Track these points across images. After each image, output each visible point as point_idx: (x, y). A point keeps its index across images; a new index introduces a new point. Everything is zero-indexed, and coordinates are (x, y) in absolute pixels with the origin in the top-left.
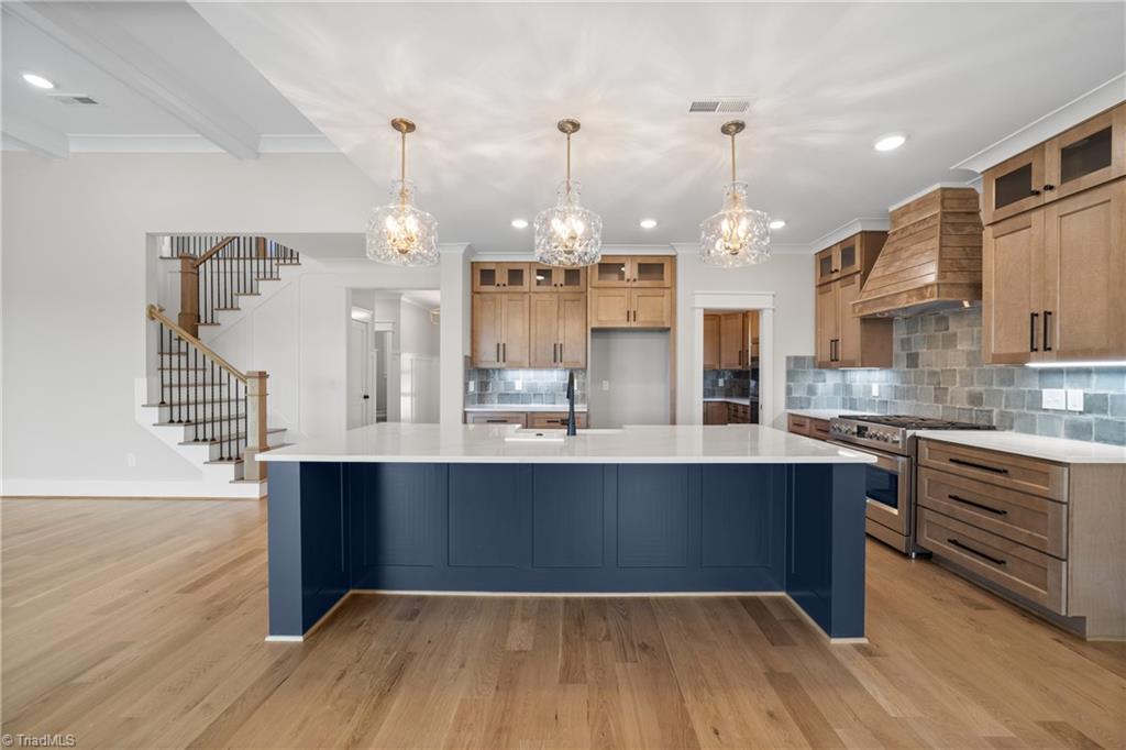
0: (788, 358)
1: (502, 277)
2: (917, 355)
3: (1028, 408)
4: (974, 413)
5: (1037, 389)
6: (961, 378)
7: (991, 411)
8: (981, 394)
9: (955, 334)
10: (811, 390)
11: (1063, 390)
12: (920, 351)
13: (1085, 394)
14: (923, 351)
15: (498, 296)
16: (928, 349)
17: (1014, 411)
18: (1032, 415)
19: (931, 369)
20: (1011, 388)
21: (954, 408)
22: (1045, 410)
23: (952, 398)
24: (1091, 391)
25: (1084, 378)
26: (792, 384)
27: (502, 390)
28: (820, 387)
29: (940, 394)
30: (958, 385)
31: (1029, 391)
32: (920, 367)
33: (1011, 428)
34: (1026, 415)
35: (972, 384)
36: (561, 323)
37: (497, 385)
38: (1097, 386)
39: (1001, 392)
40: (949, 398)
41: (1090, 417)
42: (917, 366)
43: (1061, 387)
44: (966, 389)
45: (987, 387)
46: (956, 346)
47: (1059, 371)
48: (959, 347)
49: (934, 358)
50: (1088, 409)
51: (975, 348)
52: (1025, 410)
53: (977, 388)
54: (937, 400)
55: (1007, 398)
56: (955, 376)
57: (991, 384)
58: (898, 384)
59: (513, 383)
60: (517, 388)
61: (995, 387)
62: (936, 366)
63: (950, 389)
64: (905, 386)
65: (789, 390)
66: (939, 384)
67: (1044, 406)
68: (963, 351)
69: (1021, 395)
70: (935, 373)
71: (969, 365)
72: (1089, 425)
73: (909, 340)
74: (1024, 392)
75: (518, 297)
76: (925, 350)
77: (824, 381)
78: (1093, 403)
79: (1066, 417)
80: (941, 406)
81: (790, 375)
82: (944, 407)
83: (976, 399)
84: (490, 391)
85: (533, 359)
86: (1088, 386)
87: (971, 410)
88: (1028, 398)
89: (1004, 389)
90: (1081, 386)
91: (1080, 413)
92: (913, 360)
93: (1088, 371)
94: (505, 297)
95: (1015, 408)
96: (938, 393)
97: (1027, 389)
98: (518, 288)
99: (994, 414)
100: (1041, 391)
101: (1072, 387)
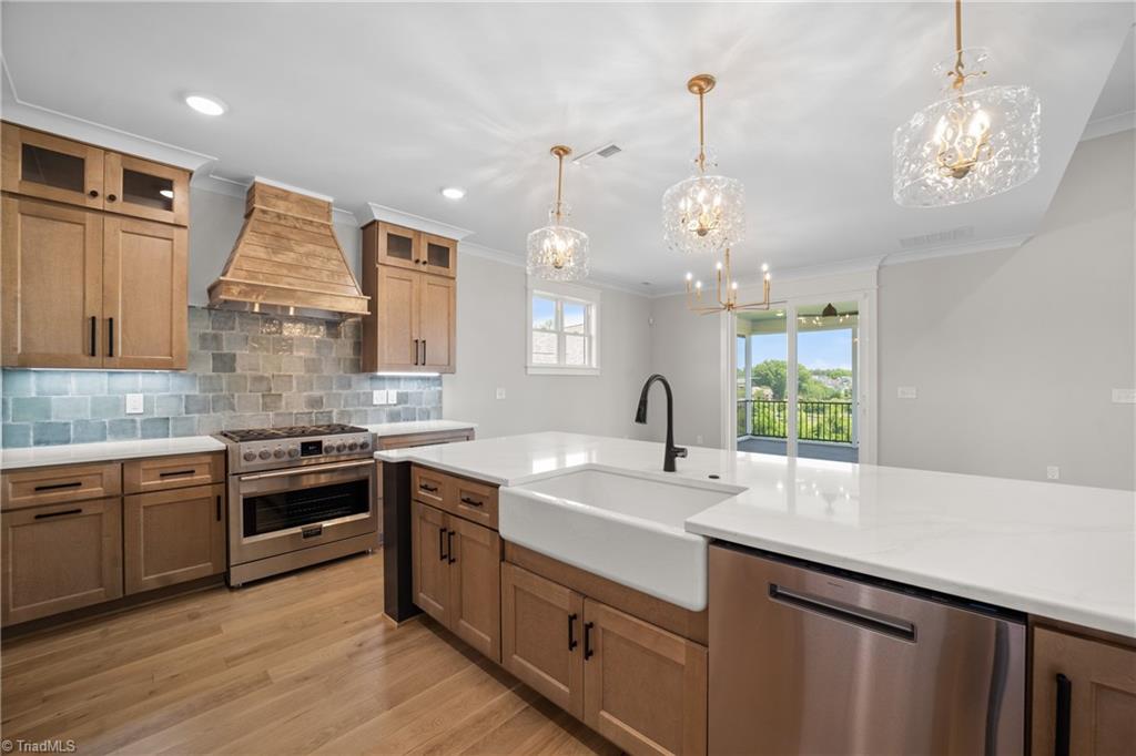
2: (233, 357)
3: (363, 405)
4: (313, 415)
5: (369, 391)
6: (298, 384)
7: (331, 412)
8: (321, 398)
9: (290, 340)
11: (385, 391)
12: (238, 352)
13: (398, 393)
14: (242, 354)
16: (252, 350)
17: (351, 409)
18: (366, 411)
19: (253, 373)
20: (349, 391)
21: (291, 414)
22: (376, 406)
23: (287, 404)
24: (401, 391)
25: (396, 383)
29: (270, 399)
30: (294, 390)
31: (363, 393)
32: (239, 371)
34: (360, 411)
35: (312, 389)
38: (404, 388)
39: (340, 395)
40: (283, 403)
41: (400, 407)
42: (234, 370)
43: (384, 389)
44: (305, 394)
45: (328, 392)
46: (291, 351)
47: (383, 378)
48: (295, 353)
49: (261, 363)
50: (399, 403)
51: (314, 356)
52: (361, 408)
53: (316, 393)
54: (266, 407)
55: (346, 401)
56: (291, 382)
57: (331, 388)
58: (196, 392)
61: (334, 391)
62: (265, 371)
63: (284, 395)
64: (209, 394)
66: (270, 390)
67: (375, 402)
68: (301, 357)
69: (357, 396)
70: (261, 379)
71: (308, 371)
72: (399, 412)
73: (216, 338)
74: (359, 394)
76: (247, 352)
78: (402, 398)
79: (387, 409)
80: (271, 413)
82: (277, 415)
83: (316, 402)
86: (399, 388)
87: (311, 413)
88: (362, 397)
89: (342, 392)
90: (395, 388)
91: (395, 405)
92: (225, 363)
93: (399, 379)
95: (354, 405)
96: (268, 400)
97: (362, 391)
99: (334, 414)
100: (372, 394)
101: (391, 388)
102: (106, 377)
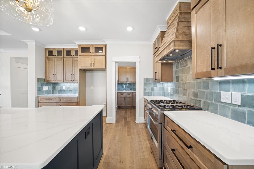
0: (144, 79)
1: (55, 53)
4: (195, 101)
5: (218, 91)
6: (191, 85)
7: (200, 101)
8: (197, 93)
9: (189, 67)
10: (152, 90)
11: (230, 93)
12: (180, 75)
13: (242, 95)
15: (54, 59)
16: (182, 74)
17: (209, 101)
18: (216, 104)
20: (208, 91)
21: (189, 98)
22: (222, 103)
23: (188, 94)
24: (245, 94)
25: (241, 86)
26: (145, 87)
27: (59, 89)
28: (155, 88)
30: (190, 88)
31: (215, 92)
32: (180, 81)
33: (208, 110)
34: (214, 104)
36: (74, 68)
37: (57, 88)
38: (249, 91)
39: (204, 92)
41: (245, 109)
43: (229, 91)
44: (193, 90)
45: (199, 90)
46: (189, 72)
47: (228, 82)
50: (243, 104)
52: (213, 102)
53: (196, 90)
54: (184, 94)
55: (207, 95)
56: (189, 85)
57: (201, 89)
58: (174, 88)
59: (63, 87)
60: (64, 89)
61: (202, 90)
62: (184, 81)
63: (188, 90)
64: (176, 88)
65: (145, 90)
66: (185, 88)
67: (221, 101)
69: (212, 94)
70: (183, 84)
72: (244, 113)
73: (177, 71)
74: (213, 92)
75: (60, 59)
76: (181, 75)
77: (157, 86)
78: (246, 101)
79: (231, 107)
80: (185, 97)
81: (145, 84)
83: (196, 95)
84: (56, 90)
85: (65, 79)
86: (244, 90)
87: (194, 99)
88: (214, 96)
89: (205, 91)
90: (239, 91)
91: (239, 106)
92: (178, 79)
93: (243, 81)
94: (55, 59)
95: (210, 100)
96: (184, 91)
97: (214, 91)
98: (60, 56)
99: (202, 102)
100: (220, 93)
101: (235, 91)
102: (167, 83)
